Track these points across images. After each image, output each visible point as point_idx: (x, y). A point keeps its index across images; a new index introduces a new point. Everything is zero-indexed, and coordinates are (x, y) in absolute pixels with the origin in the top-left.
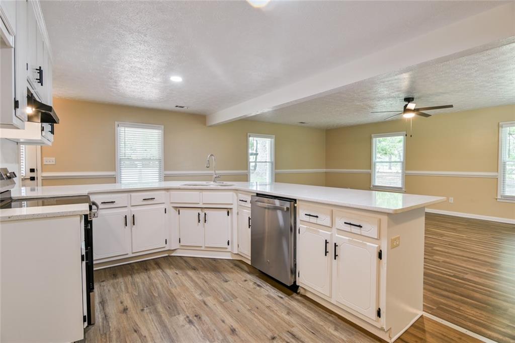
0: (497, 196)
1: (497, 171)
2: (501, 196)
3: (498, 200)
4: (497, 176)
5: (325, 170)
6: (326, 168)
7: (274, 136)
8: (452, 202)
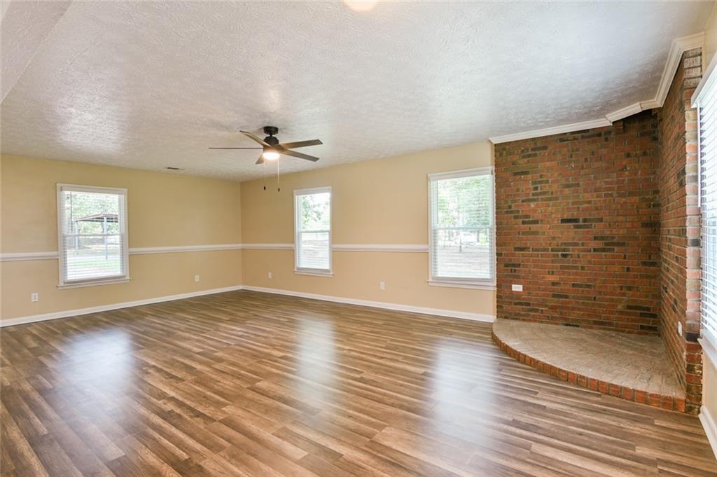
0: (428, 279)
1: (428, 243)
2: (433, 278)
3: (430, 284)
4: (427, 249)
5: (240, 246)
6: (242, 243)
7: (126, 190)
8: (383, 289)
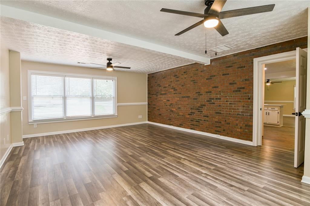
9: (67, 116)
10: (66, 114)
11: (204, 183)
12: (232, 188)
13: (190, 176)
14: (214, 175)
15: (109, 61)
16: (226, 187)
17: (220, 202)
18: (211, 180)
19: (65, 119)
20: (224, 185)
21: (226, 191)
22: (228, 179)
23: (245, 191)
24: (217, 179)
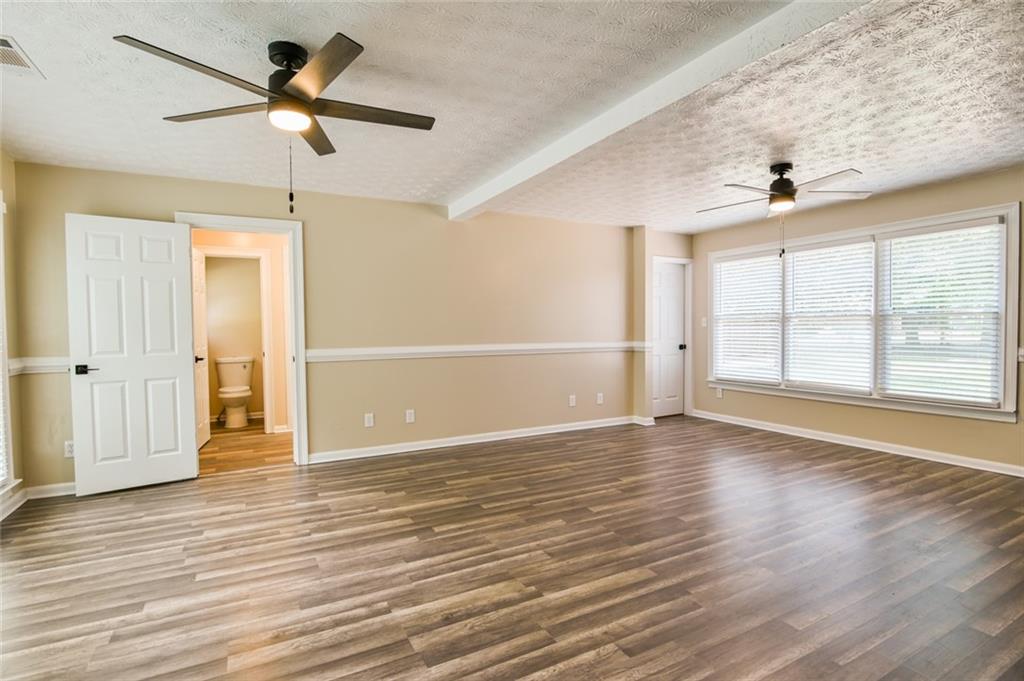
9: (791, 378)
10: (786, 373)
11: (340, 594)
12: (270, 634)
13: (401, 579)
14: (364, 626)
15: (781, 174)
16: (287, 625)
17: (254, 592)
18: (342, 609)
19: (782, 387)
20: (300, 625)
21: (271, 617)
22: (319, 650)
23: (230, 655)
24: (338, 623)
